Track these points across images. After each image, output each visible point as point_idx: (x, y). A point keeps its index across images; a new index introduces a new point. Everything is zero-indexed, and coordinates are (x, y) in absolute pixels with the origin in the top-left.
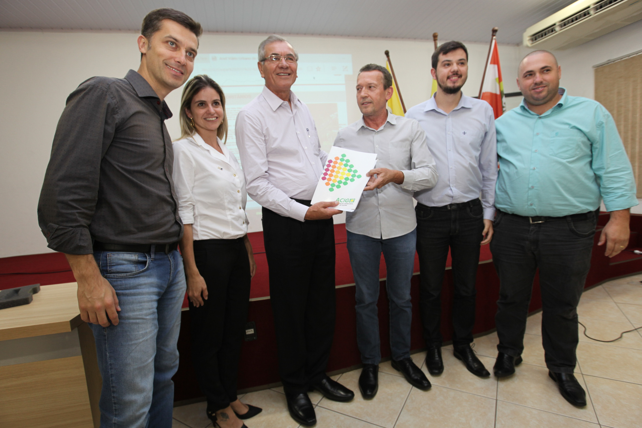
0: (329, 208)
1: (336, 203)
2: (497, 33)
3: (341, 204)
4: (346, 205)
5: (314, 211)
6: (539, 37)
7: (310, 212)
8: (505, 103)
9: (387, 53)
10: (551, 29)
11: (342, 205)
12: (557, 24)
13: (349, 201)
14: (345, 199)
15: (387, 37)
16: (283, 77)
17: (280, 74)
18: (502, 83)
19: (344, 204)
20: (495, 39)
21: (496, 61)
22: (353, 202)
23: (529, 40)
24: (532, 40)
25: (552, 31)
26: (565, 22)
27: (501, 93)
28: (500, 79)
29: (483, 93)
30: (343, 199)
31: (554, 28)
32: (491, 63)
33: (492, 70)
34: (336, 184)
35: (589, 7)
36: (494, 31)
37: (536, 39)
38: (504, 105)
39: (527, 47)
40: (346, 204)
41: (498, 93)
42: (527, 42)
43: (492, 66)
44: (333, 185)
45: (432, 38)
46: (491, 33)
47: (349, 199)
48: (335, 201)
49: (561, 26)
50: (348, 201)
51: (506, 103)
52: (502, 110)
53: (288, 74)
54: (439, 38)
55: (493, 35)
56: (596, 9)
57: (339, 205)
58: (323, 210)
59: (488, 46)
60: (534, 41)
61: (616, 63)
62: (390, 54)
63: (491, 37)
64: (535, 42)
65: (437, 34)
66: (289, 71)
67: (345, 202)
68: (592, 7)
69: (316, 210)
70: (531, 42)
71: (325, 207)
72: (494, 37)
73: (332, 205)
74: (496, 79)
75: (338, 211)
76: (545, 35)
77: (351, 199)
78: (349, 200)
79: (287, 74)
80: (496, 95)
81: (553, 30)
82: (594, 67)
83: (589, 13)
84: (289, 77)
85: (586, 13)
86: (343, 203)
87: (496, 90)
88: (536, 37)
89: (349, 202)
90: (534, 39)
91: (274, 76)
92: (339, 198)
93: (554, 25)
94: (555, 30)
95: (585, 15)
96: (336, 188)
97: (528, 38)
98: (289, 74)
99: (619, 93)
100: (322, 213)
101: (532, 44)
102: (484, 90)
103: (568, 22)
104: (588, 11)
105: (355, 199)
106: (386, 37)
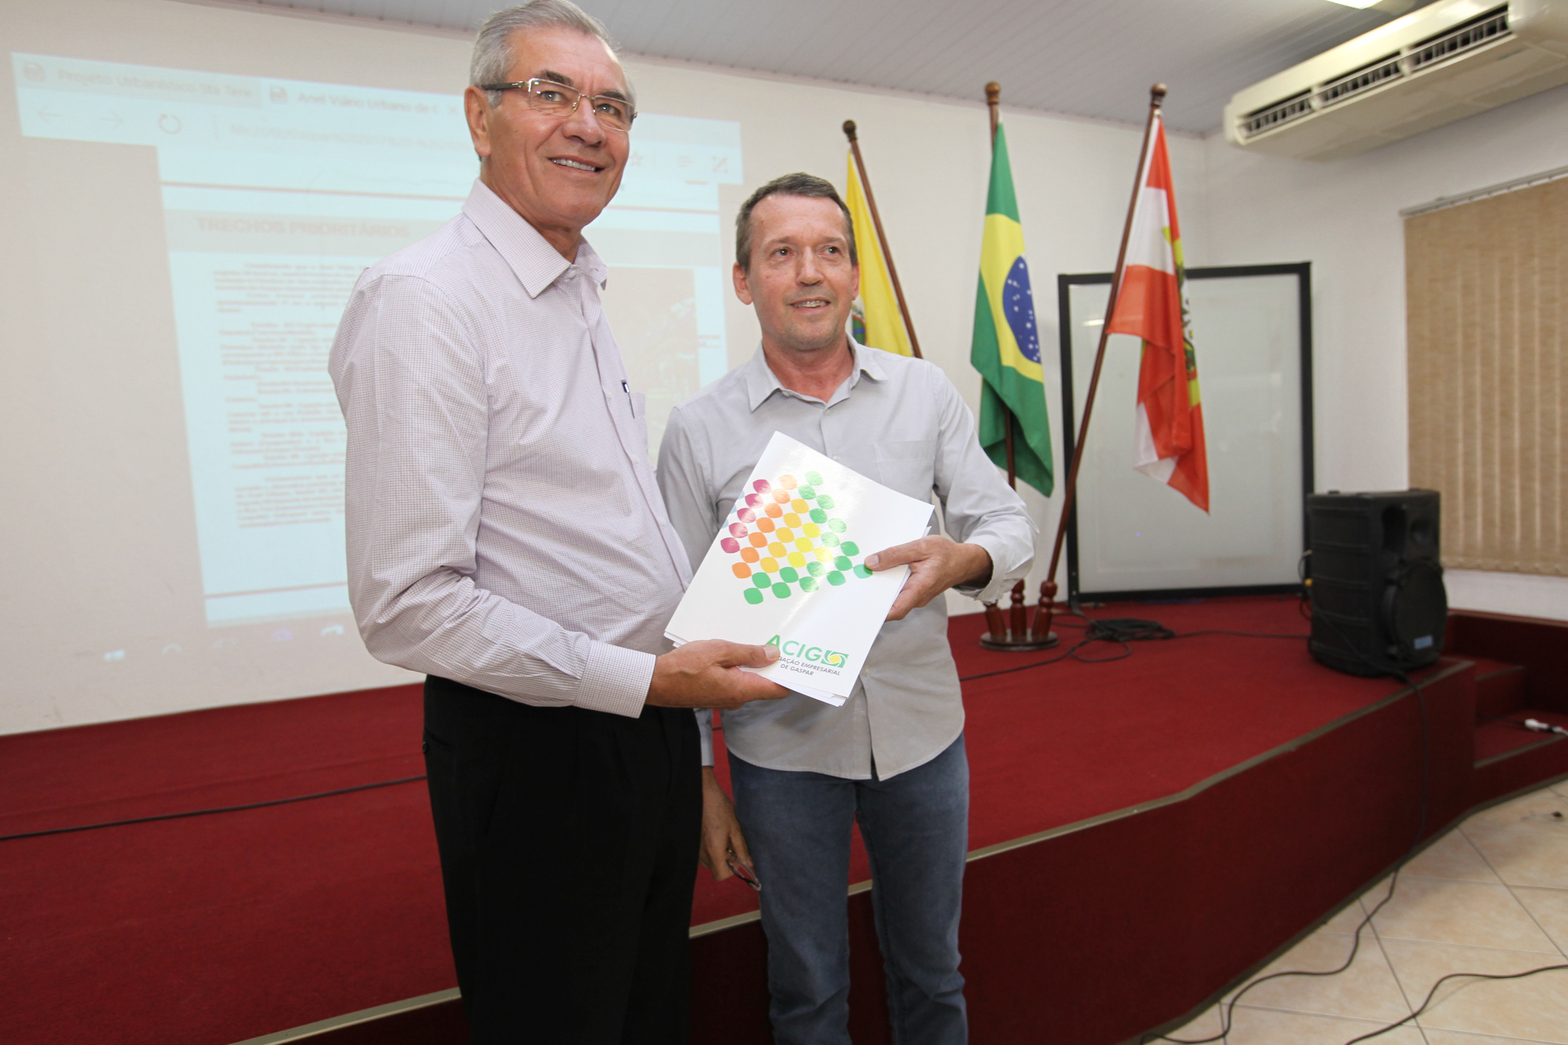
0: (743, 669)
1: (769, 652)
2: (1166, 101)
3: (785, 663)
4: (807, 669)
5: (684, 674)
6: (1267, 121)
7: (669, 676)
8: (1187, 302)
9: (850, 129)
10: (1298, 102)
11: (791, 665)
12: (1316, 91)
13: (823, 657)
14: (804, 646)
15: (846, 81)
16: (575, 174)
17: (564, 162)
18: (1179, 243)
19: (799, 667)
20: (1159, 117)
21: (1161, 179)
22: (841, 666)
23: (1240, 127)
24: (1249, 127)
25: (1302, 108)
26: (1335, 89)
27: (1178, 269)
28: (1174, 233)
29: (1128, 267)
30: (797, 644)
31: (1307, 99)
32: (1149, 184)
33: (1151, 201)
34: (775, 578)
35: (1397, 53)
36: (1157, 95)
37: (1258, 126)
38: (1185, 306)
39: (1236, 144)
40: (807, 666)
41: (1170, 270)
42: (1234, 130)
43: (1152, 191)
44: (762, 580)
45: (984, 96)
46: (1147, 98)
47: (820, 651)
48: (764, 646)
49: (1325, 97)
50: (818, 657)
51: (1190, 301)
52: (1181, 319)
53: (593, 169)
54: (1002, 96)
55: (1154, 106)
56: (1416, 60)
57: (780, 663)
58: (719, 673)
59: (1142, 135)
60: (1255, 132)
61: (1459, 207)
62: (859, 132)
63: (1147, 108)
64: (1255, 135)
65: (996, 88)
66: (600, 158)
67: (803, 659)
68: (1405, 54)
69: (692, 671)
70: (1244, 132)
71: (728, 665)
72: (1157, 112)
73: (756, 658)
74: (1163, 231)
75: (774, 688)
76: (1284, 116)
77: (828, 652)
78: (822, 654)
79: (589, 168)
80: (1164, 275)
81: (1306, 104)
82: (1402, 213)
83: (1397, 70)
84: (597, 177)
85: (1392, 68)
86: (794, 658)
87: (1164, 262)
88: (1258, 119)
89: (820, 660)
90: (1254, 125)
91: (538, 164)
92: (777, 637)
93: (1308, 91)
94: (1310, 107)
95: (1387, 73)
96: (773, 594)
97: (1238, 122)
98: (598, 169)
99: (1467, 289)
100: (714, 685)
101: (1248, 137)
102: (1129, 261)
103: (1345, 89)
104: (1395, 63)
105: (846, 656)
106: (844, 80)
